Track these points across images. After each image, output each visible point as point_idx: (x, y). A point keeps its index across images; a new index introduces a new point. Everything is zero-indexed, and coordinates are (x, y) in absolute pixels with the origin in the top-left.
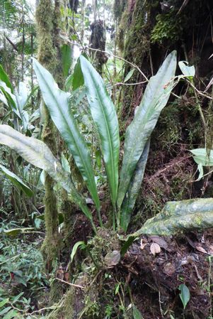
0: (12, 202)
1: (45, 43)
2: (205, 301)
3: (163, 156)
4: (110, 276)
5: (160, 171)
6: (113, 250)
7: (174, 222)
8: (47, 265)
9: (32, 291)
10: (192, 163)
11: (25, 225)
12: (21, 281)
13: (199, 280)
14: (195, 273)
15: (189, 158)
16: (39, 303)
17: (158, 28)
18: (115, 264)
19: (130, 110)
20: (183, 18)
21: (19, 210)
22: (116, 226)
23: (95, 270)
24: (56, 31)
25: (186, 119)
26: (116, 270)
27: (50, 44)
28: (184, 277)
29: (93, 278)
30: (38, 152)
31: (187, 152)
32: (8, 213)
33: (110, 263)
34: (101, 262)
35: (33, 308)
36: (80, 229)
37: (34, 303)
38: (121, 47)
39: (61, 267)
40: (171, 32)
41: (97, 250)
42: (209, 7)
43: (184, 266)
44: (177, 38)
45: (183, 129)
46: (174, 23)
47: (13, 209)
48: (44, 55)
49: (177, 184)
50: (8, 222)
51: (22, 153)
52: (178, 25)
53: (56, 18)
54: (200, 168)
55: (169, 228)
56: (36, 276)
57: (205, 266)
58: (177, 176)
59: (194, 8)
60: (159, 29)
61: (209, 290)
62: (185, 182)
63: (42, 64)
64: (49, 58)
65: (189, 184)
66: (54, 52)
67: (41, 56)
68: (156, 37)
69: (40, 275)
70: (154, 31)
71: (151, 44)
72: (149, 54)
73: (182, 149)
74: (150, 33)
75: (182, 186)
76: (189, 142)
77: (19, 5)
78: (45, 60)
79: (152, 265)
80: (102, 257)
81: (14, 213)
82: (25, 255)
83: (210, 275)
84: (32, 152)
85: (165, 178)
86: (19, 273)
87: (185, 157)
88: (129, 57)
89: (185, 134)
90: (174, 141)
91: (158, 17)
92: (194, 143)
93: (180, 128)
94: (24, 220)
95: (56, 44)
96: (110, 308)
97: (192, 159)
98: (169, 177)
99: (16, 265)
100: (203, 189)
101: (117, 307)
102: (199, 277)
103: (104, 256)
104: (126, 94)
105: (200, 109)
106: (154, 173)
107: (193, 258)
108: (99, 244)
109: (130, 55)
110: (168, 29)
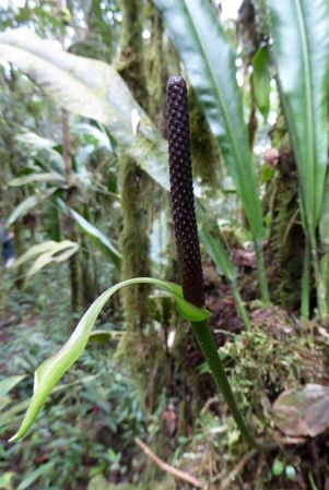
4: (290, 471)
6: (303, 382)
8: (147, 398)
9: (125, 440)
12: (108, 422)
16: (135, 463)
18: (313, 433)
22: (313, 303)
23: (240, 441)
26: (315, 451)
29: (230, 465)
33: (294, 425)
34: (262, 417)
35: (123, 470)
37: (126, 461)
39: (171, 407)
41: (250, 373)
56: (133, 415)
69: (139, 415)
80: (264, 401)
82: (119, 377)
86: (106, 406)
99: (104, 393)
103: (273, 398)
108: (255, 357)
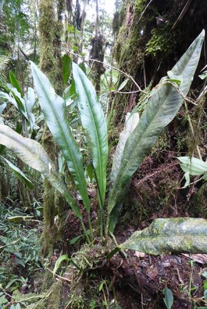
0: (18, 191)
1: (47, 53)
2: (186, 305)
3: (151, 162)
5: (147, 176)
7: (162, 242)
8: (43, 250)
9: (30, 271)
10: (179, 170)
11: (28, 212)
12: (21, 262)
13: (180, 283)
14: (177, 277)
15: (176, 165)
16: (35, 282)
17: (152, 41)
19: (123, 117)
20: (177, 33)
21: (24, 199)
24: (57, 42)
25: (175, 128)
27: (51, 54)
28: (166, 279)
30: (34, 153)
31: (174, 159)
32: (14, 200)
35: (29, 286)
36: (73, 223)
37: (30, 282)
38: (118, 59)
39: (55, 253)
40: (164, 46)
42: (203, 22)
43: (166, 268)
44: (170, 51)
45: (172, 138)
46: (168, 37)
47: (18, 197)
48: (45, 64)
49: (164, 189)
50: (13, 208)
51: (19, 153)
52: (172, 39)
53: (58, 30)
54: (187, 176)
55: (156, 248)
56: (34, 258)
57: (187, 269)
58: (164, 181)
59: (189, 23)
60: (153, 43)
61: (189, 294)
62: (171, 188)
63: (44, 72)
64: (51, 66)
65: (175, 191)
66: (55, 61)
67: (43, 65)
68: (150, 50)
69: (37, 258)
70: (148, 44)
71: (145, 56)
72: (143, 66)
73: (170, 156)
74: (144, 46)
75: (169, 192)
76: (176, 150)
77: (32, 22)
78: (47, 68)
79: (136, 268)
81: (19, 201)
82: (25, 239)
83: (191, 279)
84: (29, 153)
85: (152, 182)
86: (20, 255)
87: (173, 164)
88: (124, 68)
89: (174, 143)
90: (163, 149)
91: (153, 31)
92: (181, 151)
93: (169, 136)
94: (27, 208)
95: (57, 54)
96: (94, 302)
97: (178, 166)
98: (156, 182)
99: (18, 248)
100: (189, 195)
101: (101, 301)
102: (181, 280)
104: (120, 103)
105: (189, 119)
106: (142, 177)
107: (175, 261)
109: (125, 67)
110: (162, 42)
